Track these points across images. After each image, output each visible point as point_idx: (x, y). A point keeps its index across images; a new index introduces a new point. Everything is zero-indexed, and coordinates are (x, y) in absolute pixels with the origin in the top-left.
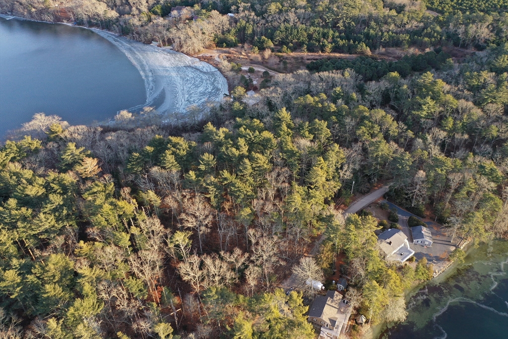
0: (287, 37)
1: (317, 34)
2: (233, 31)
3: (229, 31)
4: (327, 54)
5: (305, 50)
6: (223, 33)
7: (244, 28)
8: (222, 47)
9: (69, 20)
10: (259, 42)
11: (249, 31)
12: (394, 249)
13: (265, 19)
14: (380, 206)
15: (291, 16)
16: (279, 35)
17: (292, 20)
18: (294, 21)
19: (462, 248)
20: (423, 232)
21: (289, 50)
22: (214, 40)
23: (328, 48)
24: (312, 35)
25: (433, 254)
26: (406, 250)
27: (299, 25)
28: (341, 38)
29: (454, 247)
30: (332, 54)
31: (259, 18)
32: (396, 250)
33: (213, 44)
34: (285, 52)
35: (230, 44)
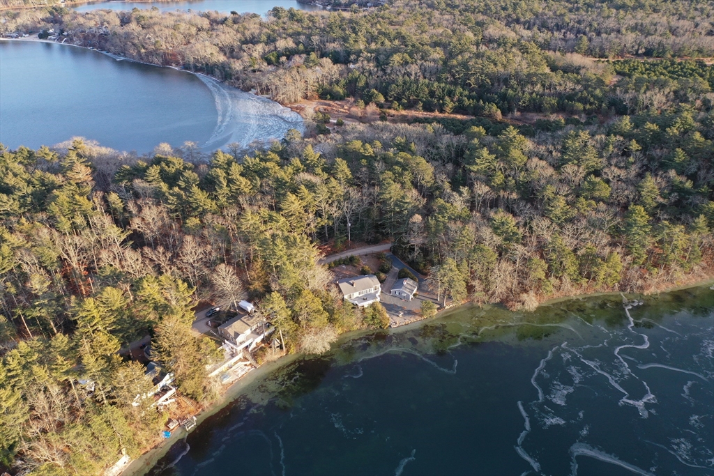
0: (404, 92)
1: (441, 90)
2: (343, 82)
3: (337, 82)
4: (446, 115)
5: (421, 108)
6: (331, 84)
7: (356, 80)
8: (325, 99)
10: (367, 95)
11: (361, 84)
12: (356, 291)
13: (384, 70)
14: (378, 256)
15: (414, 69)
16: (394, 90)
17: (413, 73)
18: (416, 74)
19: (447, 307)
20: (405, 283)
21: (401, 107)
22: (318, 91)
23: (448, 106)
24: (435, 92)
25: (407, 308)
26: (373, 296)
27: (421, 80)
28: (469, 97)
29: (439, 306)
30: (452, 115)
31: (376, 69)
32: (358, 293)
33: (315, 95)
34: (396, 109)
35: (335, 97)
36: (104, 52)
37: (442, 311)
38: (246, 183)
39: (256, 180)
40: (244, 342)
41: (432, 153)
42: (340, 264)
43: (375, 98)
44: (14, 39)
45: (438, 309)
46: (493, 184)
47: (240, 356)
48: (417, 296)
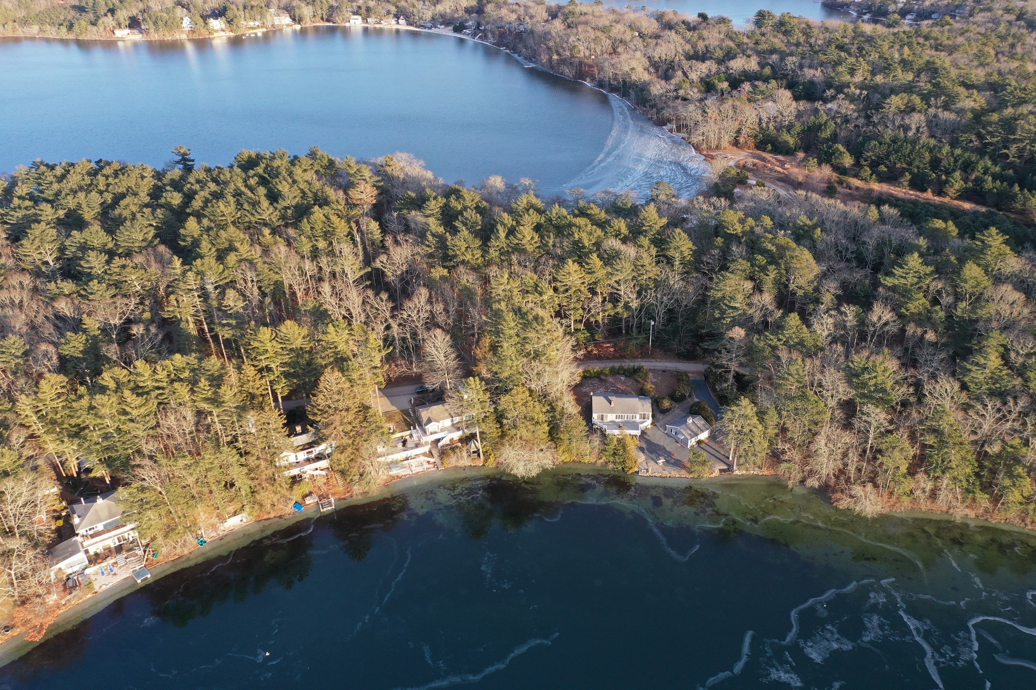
0: (888, 154)
1: (952, 160)
2: (798, 127)
3: (789, 128)
4: (947, 200)
5: (906, 183)
6: (778, 129)
7: (819, 127)
8: (764, 151)
9: (593, 79)
10: (826, 153)
11: (826, 134)
12: (612, 412)
13: (868, 117)
14: (679, 377)
15: (916, 120)
16: (873, 150)
17: (913, 127)
18: (918, 129)
19: (737, 472)
20: (690, 421)
21: (874, 177)
22: (756, 136)
23: (952, 186)
24: (940, 160)
25: (677, 456)
26: (635, 426)
27: (924, 139)
28: (995, 177)
29: (725, 467)
30: (956, 202)
31: (856, 114)
32: (614, 415)
33: (751, 142)
34: (866, 180)
35: (779, 148)
36: (516, 56)
37: (726, 476)
38: (532, 238)
39: (549, 237)
40: (436, 433)
41: (847, 249)
42: (619, 373)
43: (837, 158)
44: (427, 30)
45: (721, 471)
46: (903, 310)
47: (426, 449)
48: (703, 445)
